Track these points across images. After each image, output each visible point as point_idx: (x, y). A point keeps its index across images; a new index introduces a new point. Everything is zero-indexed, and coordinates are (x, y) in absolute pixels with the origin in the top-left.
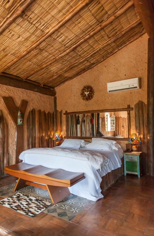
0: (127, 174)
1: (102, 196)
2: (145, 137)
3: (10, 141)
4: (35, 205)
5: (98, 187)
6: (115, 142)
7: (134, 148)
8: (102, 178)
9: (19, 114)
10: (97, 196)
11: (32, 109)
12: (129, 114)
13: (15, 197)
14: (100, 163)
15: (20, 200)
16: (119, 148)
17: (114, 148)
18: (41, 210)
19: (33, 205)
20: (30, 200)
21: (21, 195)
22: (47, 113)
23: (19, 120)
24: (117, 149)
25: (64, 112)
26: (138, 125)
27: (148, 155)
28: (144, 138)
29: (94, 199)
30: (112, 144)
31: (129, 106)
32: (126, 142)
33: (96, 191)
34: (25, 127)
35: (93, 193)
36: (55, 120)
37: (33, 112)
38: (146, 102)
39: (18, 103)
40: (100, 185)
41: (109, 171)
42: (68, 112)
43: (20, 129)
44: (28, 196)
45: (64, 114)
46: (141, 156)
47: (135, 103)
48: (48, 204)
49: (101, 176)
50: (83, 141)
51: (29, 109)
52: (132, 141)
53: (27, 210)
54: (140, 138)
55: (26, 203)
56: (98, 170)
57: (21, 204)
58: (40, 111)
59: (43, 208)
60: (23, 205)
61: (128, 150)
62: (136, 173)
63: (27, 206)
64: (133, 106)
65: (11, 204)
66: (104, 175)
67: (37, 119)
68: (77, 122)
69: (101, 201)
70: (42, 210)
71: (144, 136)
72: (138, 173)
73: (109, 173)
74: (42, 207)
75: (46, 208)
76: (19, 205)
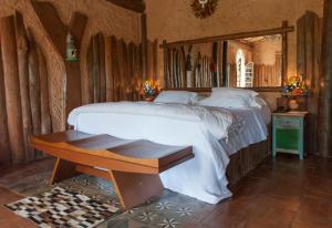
0: (278, 154)
1: (228, 194)
2: (316, 83)
3: (53, 91)
4: (84, 213)
5: (221, 175)
6: (257, 94)
7: (293, 104)
8: (230, 157)
9: (69, 39)
10: (219, 193)
11: (96, 32)
12: (285, 39)
13: (47, 194)
14: (226, 126)
15: (55, 201)
16: (263, 106)
17: (255, 104)
18: (92, 223)
19: (79, 212)
20: (78, 201)
21: (62, 191)
22: (127, 43)
23: (69, 51)
24: (260, 107)
25: (160, 42)
26: (302, 61)
27: (319, 117)
28: (313, 85)
29: (213, 200)
30: (251, 97)
31: (285, 24)
32: (278, 95)
33: (218, 184)
34: (84, 66)
35: (211, 188)
36: (144, 58)
37: (98, 38)
38: (320, 13)
39: (67, 17)
40: (224, 172)
41: (245, 145)
42: (168, 42)
43: (72, 69)
44: (74, 194)
45: (161, 46)
46: (306, 118)
47: (298, 16)
48: (113, 209)
49: (227, 153)
50: (195, 94)
51: (91, 32)
52: (290, 90)
53: (62, 222)
54: (306, 86)
55: (65, 208)
56: (222, 141)
57: (55, 209)
58: (113, 38)
59: (99, 219)
60: (58, 211)
61: (282, 108)
62: (296, 152)
63: (65, 214)
64: (293, 23)
65: (35, 210)
66: (235, 151)
67: (107, 53)
68: (187, 67)
69: (227, 204)
70: (97, 222)
71: (313, 81)
72: (299, 151)
73: (243, 150)
74: (97, 215)
75: (106, 218)
76: (48, 212)
